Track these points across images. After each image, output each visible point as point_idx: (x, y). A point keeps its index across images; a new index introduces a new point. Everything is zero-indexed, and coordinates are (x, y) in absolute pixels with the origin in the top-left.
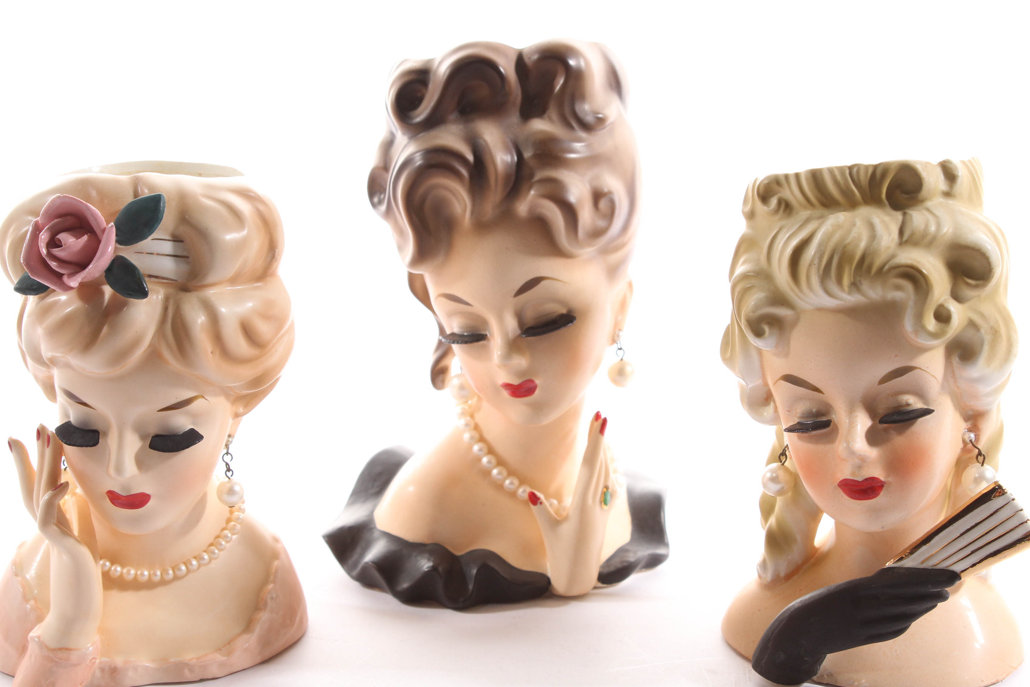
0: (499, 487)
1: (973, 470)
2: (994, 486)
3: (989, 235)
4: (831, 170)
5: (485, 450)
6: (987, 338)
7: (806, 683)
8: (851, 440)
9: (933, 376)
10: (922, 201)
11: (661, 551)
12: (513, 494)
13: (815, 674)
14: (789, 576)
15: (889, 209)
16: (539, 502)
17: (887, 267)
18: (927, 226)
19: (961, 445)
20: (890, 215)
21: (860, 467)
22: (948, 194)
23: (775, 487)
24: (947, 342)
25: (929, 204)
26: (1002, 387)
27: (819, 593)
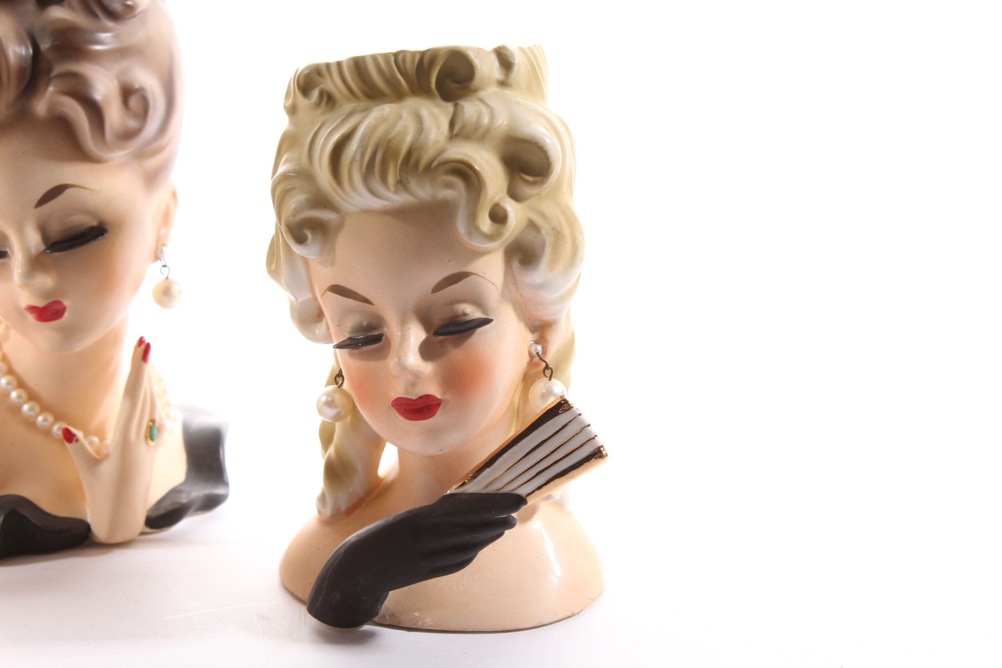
0: (31, 424)
1: (540, 386)
2: (560, 400)
3: (548, 127)
4: (374, 58)
5: (15, 383)
6: (549, 240)
7: (366, 625)
8: (402, 354)
9: (492, 283)
10: (475, 91)
11: (219, 491)
12: (47, 432)
13: (376, 615)
14: (350, 511)
15: (439, 101)
16: (74, 439)
17: (435, 163)
18: (479, 117)
19: (527, 359)
20: (440, 106)
21: (413, 384)
22: (503, 84)
23: (332, 412)
24: (507, 244)
25: (482, 94)
26: (570, 293)
27: (376, 525)
